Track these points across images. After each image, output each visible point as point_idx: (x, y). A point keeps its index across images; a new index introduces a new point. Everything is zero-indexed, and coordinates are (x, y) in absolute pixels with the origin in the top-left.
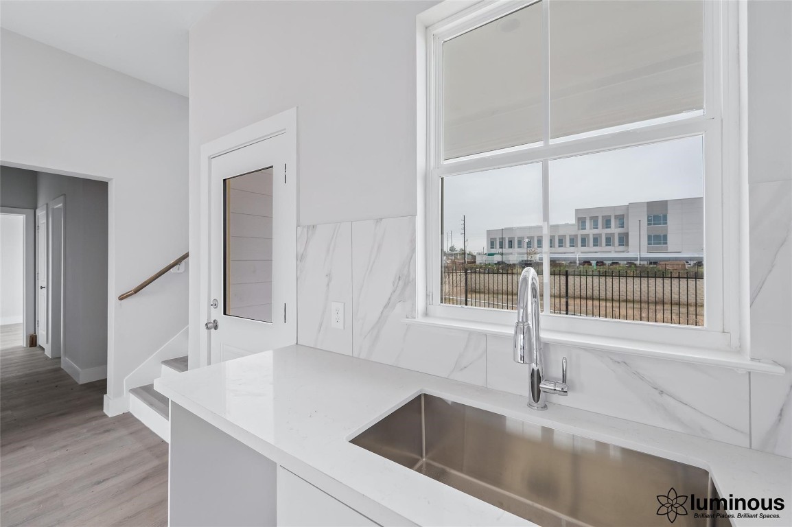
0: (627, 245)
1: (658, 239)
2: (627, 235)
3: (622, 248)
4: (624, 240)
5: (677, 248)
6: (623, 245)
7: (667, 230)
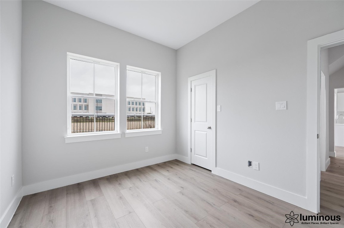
0: (88, 110)
1: (99, 108)
2: (88, 105)
3: (86, 111)
4: (87, 108)
5: (106, 111)
6: (86, 110)
7: (102, 105)
